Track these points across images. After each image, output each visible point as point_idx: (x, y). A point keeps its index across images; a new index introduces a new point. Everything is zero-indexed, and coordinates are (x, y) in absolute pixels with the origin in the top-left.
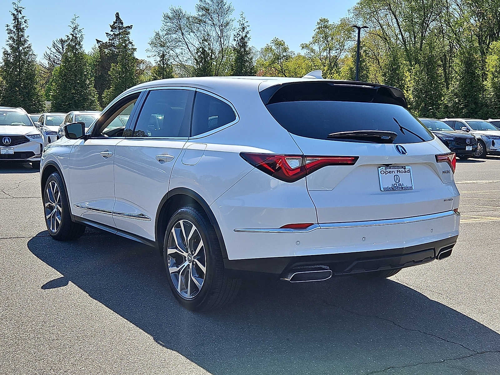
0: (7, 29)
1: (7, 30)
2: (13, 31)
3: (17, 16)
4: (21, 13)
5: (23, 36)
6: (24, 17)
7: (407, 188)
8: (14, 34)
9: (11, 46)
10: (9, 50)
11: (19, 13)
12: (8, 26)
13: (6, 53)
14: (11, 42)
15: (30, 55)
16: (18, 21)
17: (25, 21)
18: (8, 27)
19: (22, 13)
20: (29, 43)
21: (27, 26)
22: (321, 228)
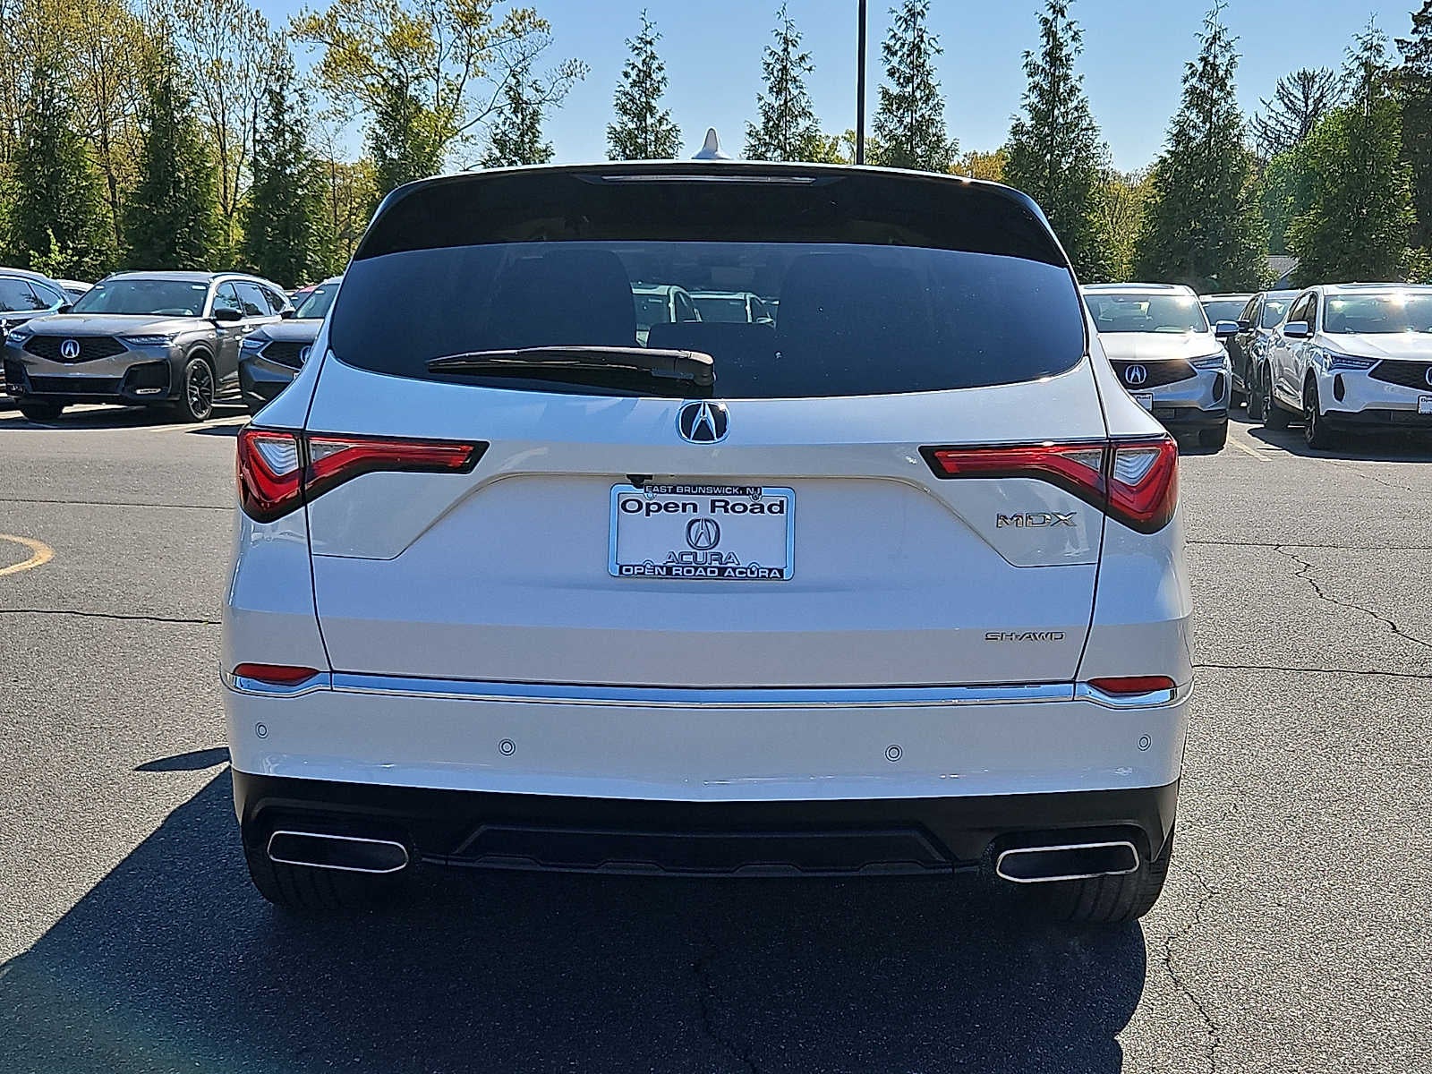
0: (1024, 63)
1: (1026, 65)
2: (1041, 68)
3: (1054, 24)
4: (1063, 16)
5: (1066, 77)
6: (1072, 23)
7: (748, 574)
8: (1043, 76)
9: (1033, 109)
10: (1028, 121)
11: (1059, 16)
12: (1027, 56)
13: (1016, 130)
14: (1034, 98)
15: (1082, 130)
16: (1055, 39)
17: (1073, 37)
18: (1029, 58)
19: (1065, 14)
20: (1081, 95)
21: (1081, 48)
22: (332, 690)
